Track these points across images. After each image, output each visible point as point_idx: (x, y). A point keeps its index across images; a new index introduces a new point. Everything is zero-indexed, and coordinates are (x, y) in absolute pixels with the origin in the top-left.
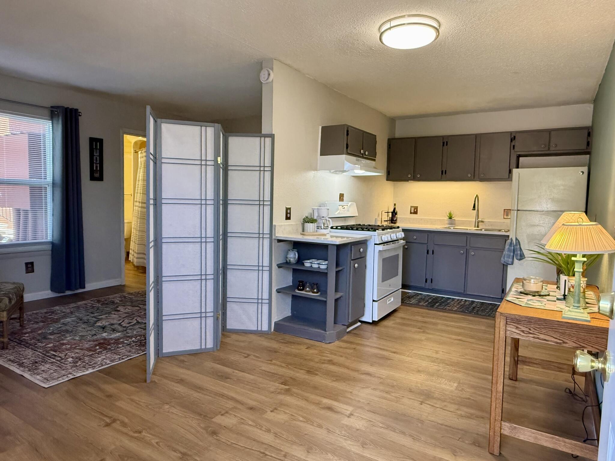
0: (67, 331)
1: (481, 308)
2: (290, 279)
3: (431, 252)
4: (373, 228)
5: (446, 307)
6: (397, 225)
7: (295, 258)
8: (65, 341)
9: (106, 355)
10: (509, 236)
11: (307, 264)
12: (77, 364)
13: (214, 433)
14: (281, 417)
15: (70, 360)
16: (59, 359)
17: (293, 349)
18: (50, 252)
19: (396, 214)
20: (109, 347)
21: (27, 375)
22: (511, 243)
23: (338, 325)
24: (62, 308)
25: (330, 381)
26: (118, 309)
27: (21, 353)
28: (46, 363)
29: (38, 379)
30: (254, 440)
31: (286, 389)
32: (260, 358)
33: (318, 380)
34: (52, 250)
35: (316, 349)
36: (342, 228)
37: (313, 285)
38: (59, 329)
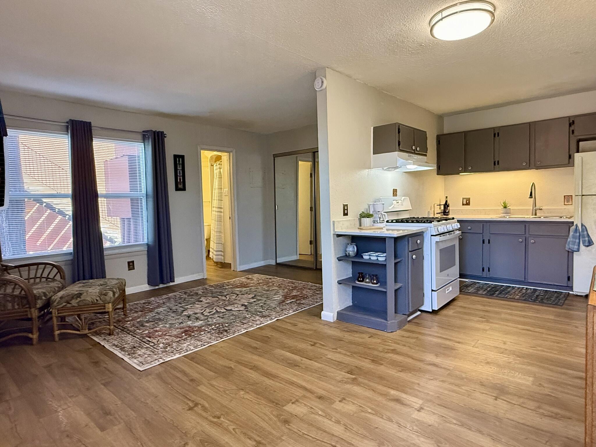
0: (160, 319)
1: (545, 296)
2: (350, 270)
3: (486, 241)
4: (429, 221)
5: (506, 296)
6: (450, 216)
7: (354, 251)
8: (158, 329)
9: (190, 341)
10: (573, 222)
11: (366, 256)
12: (167, 350)
13: (286, 422)
14: (349, 408)
15: (161, 345)
16: (153, 344)
17: (356, 338)
18: (146, 252)
19: (448, 206)
20: (193, 334)
21: (126, 359)
22: (576, 230)
23: (399, 315)
24: (157, 299)
25: (395, 371)
26: (201, 300)
27: (123, 339)
28: (142, 348)
29: (135, 363)
30: (324, 432)
31: (352, 378)
32: (326, 346)
33: (382, 369)
34: (148, 251)
35: (379, 338)
36: (397, 221)
37: (372, 277)
38: (153, 318)
